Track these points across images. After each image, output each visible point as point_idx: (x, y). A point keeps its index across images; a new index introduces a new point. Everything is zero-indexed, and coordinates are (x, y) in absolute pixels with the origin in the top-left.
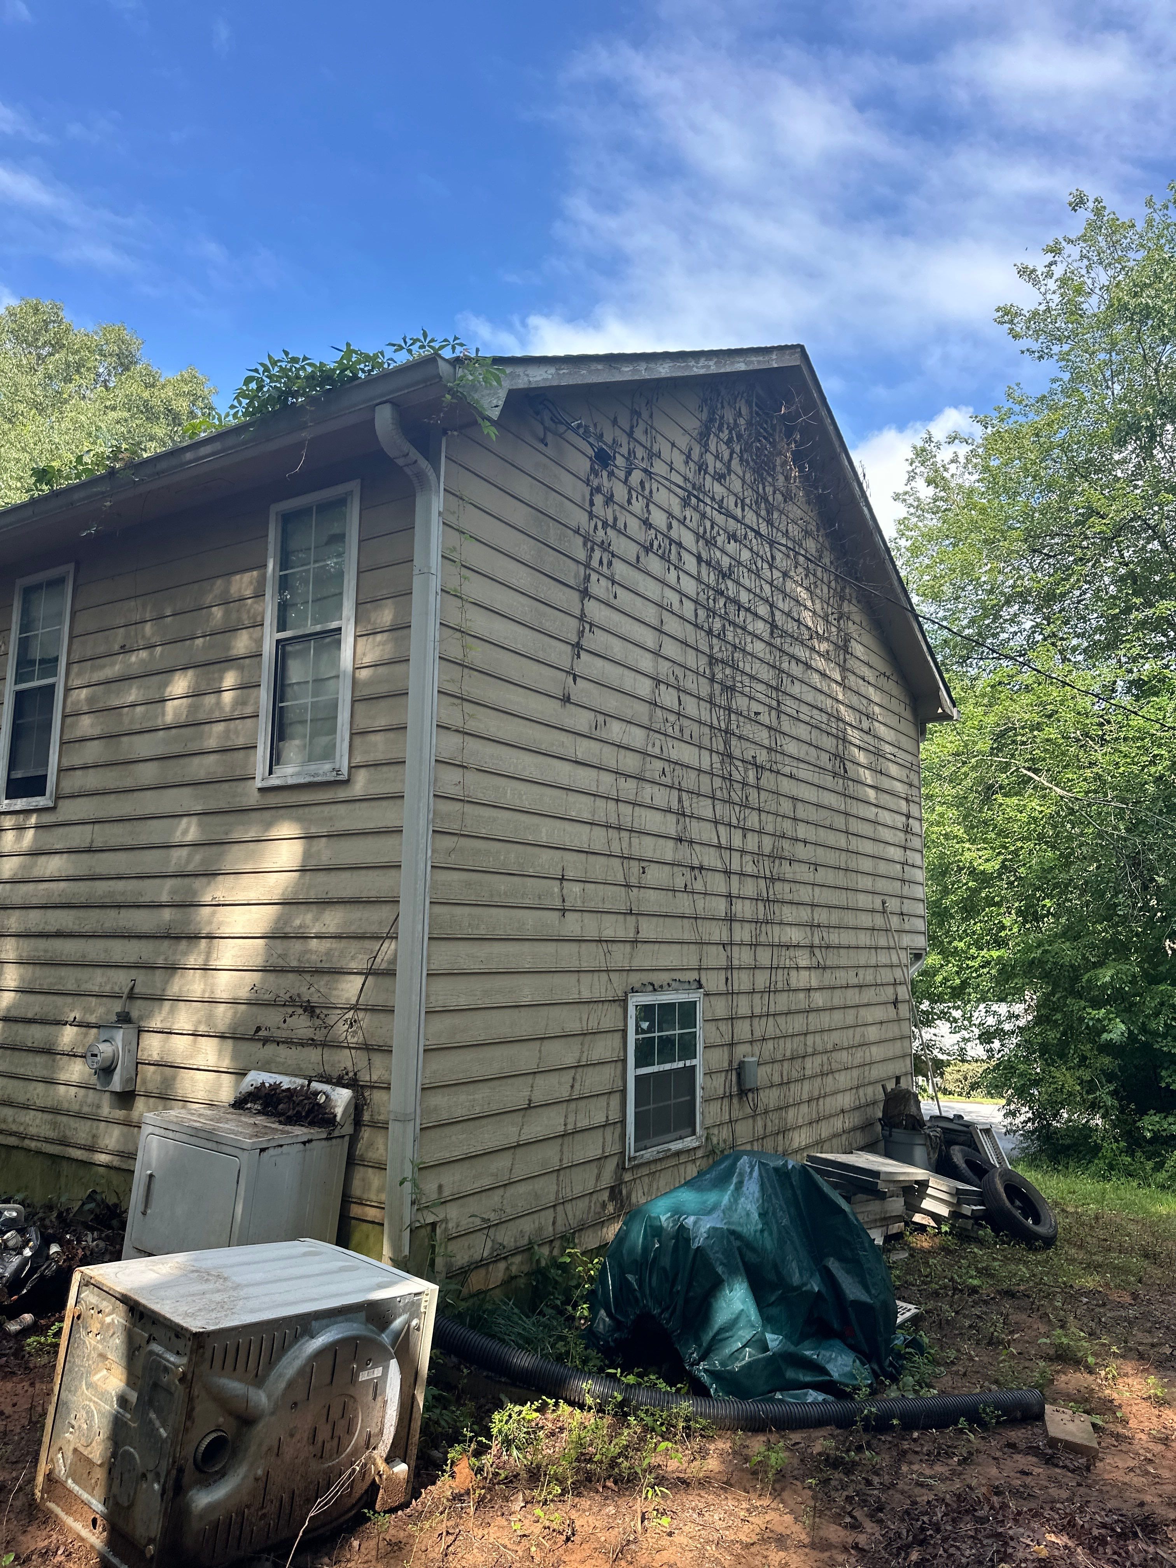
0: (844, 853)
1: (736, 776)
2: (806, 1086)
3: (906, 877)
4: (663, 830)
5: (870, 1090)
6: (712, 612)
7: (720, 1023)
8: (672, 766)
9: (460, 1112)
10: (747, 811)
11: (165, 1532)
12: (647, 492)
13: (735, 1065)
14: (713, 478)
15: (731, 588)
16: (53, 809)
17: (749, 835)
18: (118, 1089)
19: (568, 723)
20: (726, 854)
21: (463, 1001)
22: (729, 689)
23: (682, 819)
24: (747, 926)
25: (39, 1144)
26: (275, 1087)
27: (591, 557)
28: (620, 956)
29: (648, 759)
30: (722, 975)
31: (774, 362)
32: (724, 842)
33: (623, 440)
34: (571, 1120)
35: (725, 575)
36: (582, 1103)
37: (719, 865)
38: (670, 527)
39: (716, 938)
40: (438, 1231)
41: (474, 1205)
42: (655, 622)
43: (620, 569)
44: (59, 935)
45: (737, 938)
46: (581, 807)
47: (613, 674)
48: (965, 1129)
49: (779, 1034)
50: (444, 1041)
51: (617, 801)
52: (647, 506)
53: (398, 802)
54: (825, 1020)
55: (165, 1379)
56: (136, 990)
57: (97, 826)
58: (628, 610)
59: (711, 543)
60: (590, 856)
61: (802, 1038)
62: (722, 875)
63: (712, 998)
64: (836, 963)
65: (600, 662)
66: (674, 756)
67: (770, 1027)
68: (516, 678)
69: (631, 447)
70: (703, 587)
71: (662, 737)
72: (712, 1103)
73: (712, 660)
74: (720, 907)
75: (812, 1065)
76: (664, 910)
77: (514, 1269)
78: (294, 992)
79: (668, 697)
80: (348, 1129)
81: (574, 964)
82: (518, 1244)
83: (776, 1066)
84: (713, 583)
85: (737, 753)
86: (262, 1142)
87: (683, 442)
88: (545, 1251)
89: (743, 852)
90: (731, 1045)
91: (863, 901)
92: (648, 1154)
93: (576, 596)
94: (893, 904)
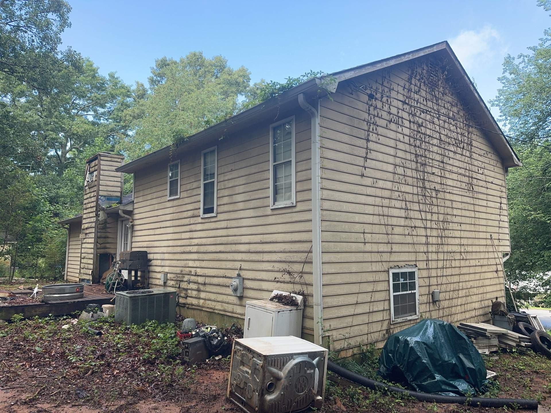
0: (473, 219)
1: (427, 194)
2: (460, 300)
3: (500, 226)
4: (400, 215)
5: (486, 302)
6: (415, 139)
7: (425, 279)
8: (402, 193)
9: (335, 304)
10: (433, 207)
11: (260, 404)
12: (389, 102)
13: (431, 292)
14: (414, 93)
15: (423, 130)
16: (216, 216)
17: (434, 215)
18: (239, 295)
19: (364, 183)
20: (424, 222)
21: (333, 271)
22: (424, 165)
23: (407, 211)
24: (434, 246)
25: (218, 311)
26: (281, 295)
27: (369, 128)
28: (386, 257)
29: (393, 192)
30: (425, 263)
31: (435, 49)
32: (424, 218)
33: (380, 87)
34: (371, 308)
35: (420, 126)
36: (375, 303)
37: (422, 226)
38: (398, 113)
39: (422, 250)
40: (330, 338)
41: (341, 331)
42: (394, 146)
43: (380, 130)
44: (220, 252)
45: (430, 250)
46: (370, 209)
47: (379, 165)
48: (525, 316)
49: (448, 282)
50: (328, 282)
51: (382, 206)
52: (389, 107)
53: (310, 212)
54: (467, 277)
55: (258, 367)
56: (242, 267)
57: (228, 221)
58: (384, 143)
59: (414, 115)
60: (373, 225)
61: (458, 284)
62: (424, 229)
63: (421, 271)
64: (471, 258)
65: (374, 162)
66: (403, 190)
67: (444, 280)
68: (345, 171)
69: (383, 88)
70: (412, 131)
71: (398, 184)
72: (422, 305)
73: (416, 155)
74: (423, 240)
75: (461, 293)
76: (401, 241)
77: (355, 352)
78: (284, 268)
79: (400, 170)
80: (302, 307)
81: (370, 260)
82: (356, 344)
83: (447, 293)
84: (416, 129)
85: (428, 187)
86: (278, 309)
87: (402, 83)
88: (365, 347)
89: (431, 221)
90: (429, 286)
91: (482, 235)
92: (399, 320)
93: (365, 141)
94: (495, 236)
